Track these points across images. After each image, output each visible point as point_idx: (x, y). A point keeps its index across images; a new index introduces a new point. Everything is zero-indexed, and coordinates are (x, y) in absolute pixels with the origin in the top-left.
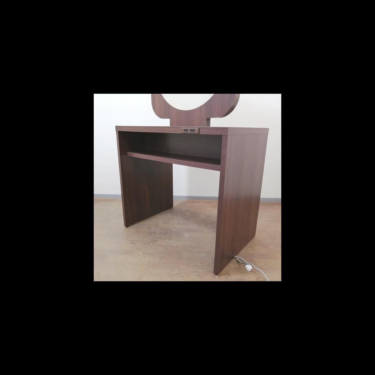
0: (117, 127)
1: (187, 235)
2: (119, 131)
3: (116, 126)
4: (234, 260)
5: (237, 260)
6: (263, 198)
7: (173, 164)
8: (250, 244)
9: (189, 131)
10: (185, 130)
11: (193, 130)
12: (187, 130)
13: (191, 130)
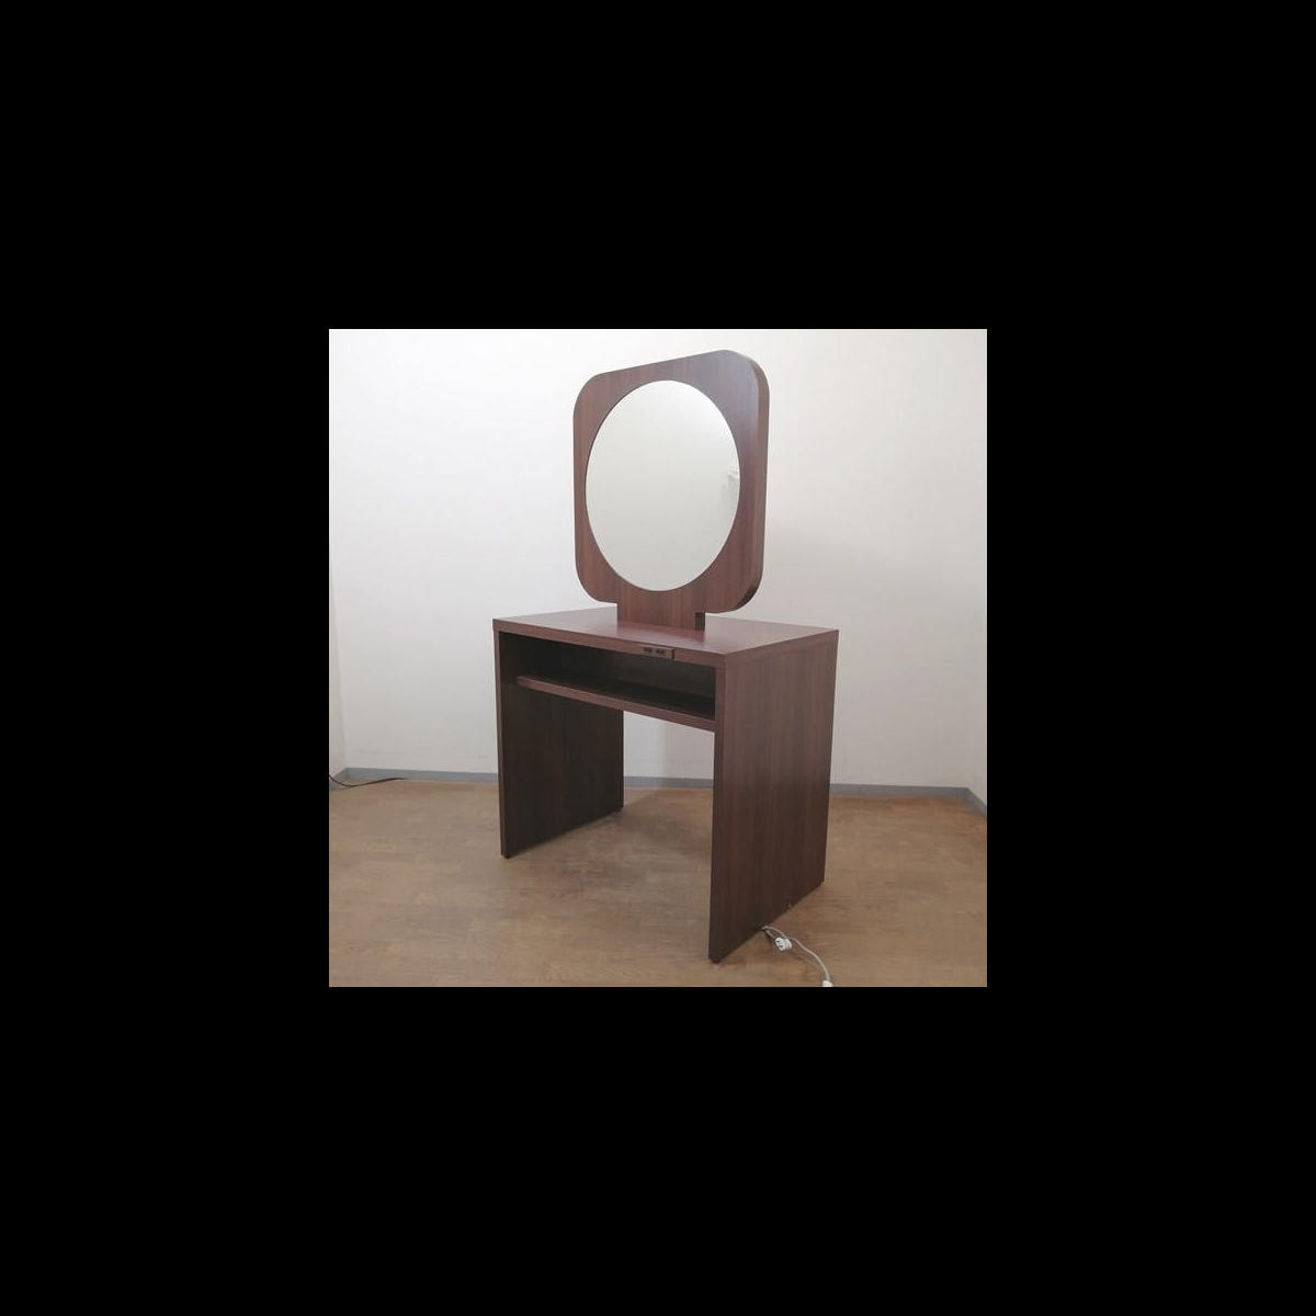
0: (496, 623)
1: (653, 879)
2: (500, 632)
3: (494, 620)
4: (762, 935)
5: (768, 935)
8: (806, 901)
9: (654, 652)
10: (646, 649)
11: (662, 652)
12: (650, 650)
13: (658, 651)
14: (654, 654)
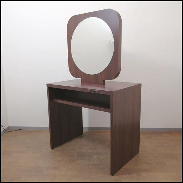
2: (49, 87)
3: (47, 84)
6: (141, 128)
7: (83, 108)
9: (93, 91)
10: (90, 91)
11: (95, 91)
12: (92, 91)
13: (94, 91)
14: (93, 92)
